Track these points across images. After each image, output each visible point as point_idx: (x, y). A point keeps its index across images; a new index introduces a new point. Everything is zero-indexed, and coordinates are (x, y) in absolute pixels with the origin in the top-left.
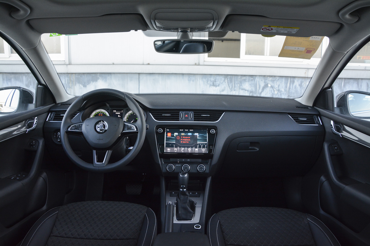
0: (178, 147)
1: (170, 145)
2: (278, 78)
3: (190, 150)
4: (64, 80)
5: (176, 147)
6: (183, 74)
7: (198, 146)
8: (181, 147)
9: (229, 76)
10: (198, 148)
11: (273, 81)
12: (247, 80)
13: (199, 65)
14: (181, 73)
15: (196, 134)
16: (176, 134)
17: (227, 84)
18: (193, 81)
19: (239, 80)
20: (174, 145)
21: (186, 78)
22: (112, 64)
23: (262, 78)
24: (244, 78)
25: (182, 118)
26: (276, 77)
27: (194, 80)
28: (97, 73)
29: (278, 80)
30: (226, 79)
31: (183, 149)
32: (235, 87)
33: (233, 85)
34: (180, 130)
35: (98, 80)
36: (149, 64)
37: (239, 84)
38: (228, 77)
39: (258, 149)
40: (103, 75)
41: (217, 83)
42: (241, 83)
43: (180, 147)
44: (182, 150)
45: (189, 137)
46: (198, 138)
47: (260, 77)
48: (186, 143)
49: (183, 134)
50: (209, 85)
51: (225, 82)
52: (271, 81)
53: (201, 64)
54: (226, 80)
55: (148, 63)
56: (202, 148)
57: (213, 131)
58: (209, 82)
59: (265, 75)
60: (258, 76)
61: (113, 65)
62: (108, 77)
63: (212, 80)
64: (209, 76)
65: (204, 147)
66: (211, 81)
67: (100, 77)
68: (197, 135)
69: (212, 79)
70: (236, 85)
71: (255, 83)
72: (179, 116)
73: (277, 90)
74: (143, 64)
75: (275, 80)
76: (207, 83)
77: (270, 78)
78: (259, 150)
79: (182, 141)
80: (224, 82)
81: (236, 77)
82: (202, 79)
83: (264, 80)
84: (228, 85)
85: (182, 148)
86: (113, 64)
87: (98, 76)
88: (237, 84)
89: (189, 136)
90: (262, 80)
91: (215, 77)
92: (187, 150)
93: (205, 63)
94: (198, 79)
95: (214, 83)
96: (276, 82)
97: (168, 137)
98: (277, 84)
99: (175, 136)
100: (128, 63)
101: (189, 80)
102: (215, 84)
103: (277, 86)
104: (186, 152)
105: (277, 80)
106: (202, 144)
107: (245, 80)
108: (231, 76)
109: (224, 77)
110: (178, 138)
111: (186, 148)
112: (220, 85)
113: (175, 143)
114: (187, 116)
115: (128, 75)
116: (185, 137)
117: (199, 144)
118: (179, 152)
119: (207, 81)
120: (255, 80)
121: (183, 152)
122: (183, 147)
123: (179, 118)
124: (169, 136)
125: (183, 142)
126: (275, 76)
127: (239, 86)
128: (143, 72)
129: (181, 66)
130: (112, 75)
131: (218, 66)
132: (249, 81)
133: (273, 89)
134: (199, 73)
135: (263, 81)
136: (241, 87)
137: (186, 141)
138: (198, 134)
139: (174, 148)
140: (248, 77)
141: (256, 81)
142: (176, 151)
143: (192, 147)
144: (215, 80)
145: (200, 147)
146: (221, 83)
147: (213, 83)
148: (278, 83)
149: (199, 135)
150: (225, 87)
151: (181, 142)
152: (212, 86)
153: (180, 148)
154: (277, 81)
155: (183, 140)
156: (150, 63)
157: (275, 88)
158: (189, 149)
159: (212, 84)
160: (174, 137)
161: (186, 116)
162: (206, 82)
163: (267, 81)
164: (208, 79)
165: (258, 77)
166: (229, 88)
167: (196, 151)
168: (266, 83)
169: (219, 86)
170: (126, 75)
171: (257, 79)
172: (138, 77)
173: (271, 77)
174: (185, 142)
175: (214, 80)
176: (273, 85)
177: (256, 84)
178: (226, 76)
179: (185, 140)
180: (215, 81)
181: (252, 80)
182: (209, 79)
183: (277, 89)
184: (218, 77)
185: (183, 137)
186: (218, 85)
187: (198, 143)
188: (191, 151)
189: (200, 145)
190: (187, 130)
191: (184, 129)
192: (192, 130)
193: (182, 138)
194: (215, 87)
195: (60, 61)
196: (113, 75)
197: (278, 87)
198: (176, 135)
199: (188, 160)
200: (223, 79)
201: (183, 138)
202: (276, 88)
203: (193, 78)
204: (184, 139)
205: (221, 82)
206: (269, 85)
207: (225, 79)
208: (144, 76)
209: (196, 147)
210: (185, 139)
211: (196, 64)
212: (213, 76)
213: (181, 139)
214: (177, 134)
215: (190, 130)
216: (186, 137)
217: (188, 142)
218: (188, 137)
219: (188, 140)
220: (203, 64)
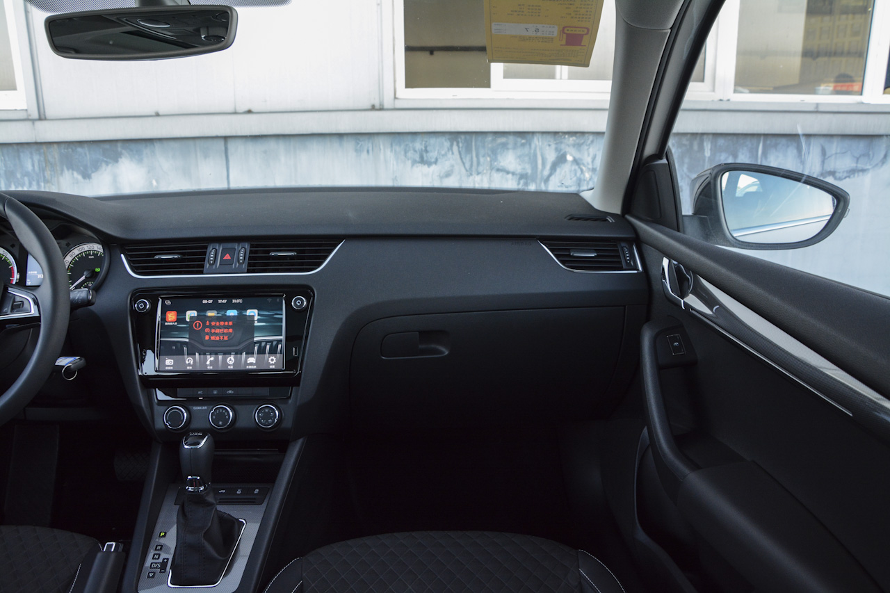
0: (197, 354)
1: (174, 348)
2: (591, 138)
3: (231, 363)
4: (30, 161)
5: (191, 354)
6: (340, 136)
7: (256, 348)
8: (205, 354)
9: (463, 137)
10: (255, 355)
11: (578, 146)
12: (510, 146)
13: (381, 109)
14: (334, 132)
15: (249, 312)
16: (191, 314)
17: (458, 157)
18: (368, 152)
19: (490, 145)
20: (185, 348)
21: (349, 145)
22: (154, 114)
23: (549, 138)
24: (502, 140)
25: (213, 264)
26: (587, 135)
27: (370, 149)
28: (117, 141)
29: (592, 142)
30: (455, 143)
31: (212, 359)
32: (478, 163)
33: (475, 159)
34: (205, 302)
35: (120, 160)
36: (249, 112)
37: (489, 156)
38: (460, 140)
39: (447, 353)
40: (133, 146)
41: (433, 155)
42: (494, 153)
43: (203, 353)
44: (210, 362)
45: (231, 323)
46: (256, 324)
47: (545, 136)
48: (219, 341)
49: (210, 314)
50: (410, 161)
51: (453, 153)
52: (574, 146)
53: (386, 107)
54: (455, 148)
55: (246, 109)
56: (267, 355)
57: (300, 302)
58: (410, 154)
59: (558, 130)
60: (538, 134)
61: (158, 118)
62: (146, 151)
63: (417, 149)
64: (409, 137)
65: (273, 351)
66: (415, 151)
67: (124, 151)
68: (253, 316)
69: (418, 145)
70: (482, 160)
71: (532, 151)
72: (204, 260)
73: (589, 169)
74: (235, 113)
75: (582, 144)
76: (406, 156)
77: (571, 139)
78: (447, 355)
79: (207, 334)
80: (451, 153)
81: (480, 138)
82: (392, 146)
83: (556, 144)
84: (461, 159)
85: (208, 356)
86: (157, 115)
87: (119, 149)
88: (483, 156)
89: (229, 318)
90: (549, 145)
91: (425, 139)
92: (224, 361)
93: (399, 104)
94: (382, 147)
95: (425, 155)
96: (586, 147)
97: (166, 324)
98: (589, 155)
99: (188, 320)
100: (196, 111)
101: (356, 151)
102: (425, 158)
103: (589, 160)
104: (220, 367)
105: (589, 142)
106: (267, 342)
107: (504, 146)
108: (468, 137)
109: (449, 139)
110: (198, 326)
111: (220, 357)
112: (439, 161)
113: (187, 340)
114: (229, 258)
115: (198, 142)
116: (218, 324)
117: (260, 342)
118: (198, 368)
119: (406, 152)
120: (530, 145)
121: (210, 368)
122: (210, 354)
123: (202, 266)
124: (170, 319)
125: (213, 338)
126: (583, 133)
127: (491, 161)
128: (234, 134)
129: (333, 114)
130: (155, 144)
131: (430, 112)
132: (515, 148)
133: (579, 167)
134: (381, 131)
135: (553, 146)
136: (496, 163)
137: (219, 333)
138: (256, 311)
139: (186, 356)
140: (511, 138)
141: (533, 146)
142: (189, 365)
143: (238, 353)
144: (426, 147)
145: (262, 351)
146: (443, 155)
147: (422, 157)
148: (591, 150)
149: (259, 315)
150: (452, 166)
151: (207, 338)
152: (419, 162)
153: (202, 356)
154: (589, 145)
155: (213, 331)
156: (253, 110)
157: (583, 164)
158: (228, 360)
159: (418, 159)
160: (186, 323)
161: (227, 257)
162: (403, 153)
163: (563, 146)
164: (407, 145)
165: (539, 136)
166: (465, 167)
167: (251, 364)
168: (562, 152)
169: (436, 162)
170: (191, 143)
171: (537, 142)
172: (223, 148)
173: (572, 136)
174: (217, 338)
175: (423, 148)
176: (578, 156)
177: (535, 155)
178: (454, 135)
179: (218, 331)
180: (426, 151)
181: (523, 145)
182: (411, 145)
183: (590, 166)
184: (433, 141)
185: (213, 324)
186: (433, 160)
187: (256, 339)
188: (234, 365)
189: (263, 344)
190: (225, 301)
191: (215, 298)
192: (238, 301)
193: (210, 324)
194: (426, 166)
195: (16, 110)
196: (157, 145)
197: (593, 162)
198: (191, 318)
199: (230, 392)
200: (447, 144)
201: (211, 327)
202: (588, 164)
203: (367, 144)
204: (215, 327)
205: (443, 152)
206: (569, 158)
207: (452, 145)
208: (239, 143)
209: (250, 353)
210: (219, 327)
211: (373, 108)
212: (419, 139)
213: (207, 330)
214: (193, 313)
215: (234, 301)
216: (222, 323)
217: (226, 338)
218: (226, 323)
219: (226, 331)
220: (392, 107)
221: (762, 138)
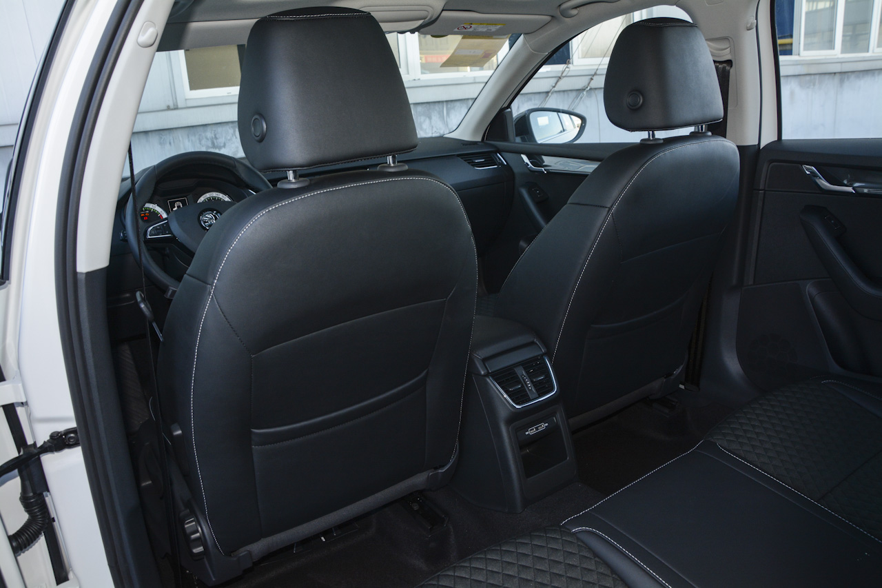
6: (146, 133)
13: (176, 108)
14: (142, 130)
18: (170, 143)
21: (154, 139)
27: (172, 141)
30: (237, 130)
41: (220, 141)
51: (235, 138)
53: (180, 106)
58: (204, 142)
63: (208, 137)
64: (201, 128)
66: (207, 139)
69: (209, 134)
76: (200, 144)
82: (188, 137)
91: (214, 129)
93: (189, 104)
94: (181, 139)
95: (215, 141)
101: (161, 144)
102: (216, 144)
109: (231, 127)
112: (227, 145)
119: (200, 141)
131: (216, 107)
134: (180, 126)
144: (215, 135)
147: (213, 143)
150: (236, 148)
152: (211, 148)
159: (210, 145)
162: (198, 141)
164: (200, 135)
175: (213, 136)
178: (235, 124)
180: (216, 138)
182: (203, 135)
184: (220, 129)
186: (222, 145)
200: (230, 131)
203: (168, 136)
205: (229, 138)
207: (234, 132)
211: (168, 108)
212: (209, 128)
220: (185, 106)
221: (445, 103)
